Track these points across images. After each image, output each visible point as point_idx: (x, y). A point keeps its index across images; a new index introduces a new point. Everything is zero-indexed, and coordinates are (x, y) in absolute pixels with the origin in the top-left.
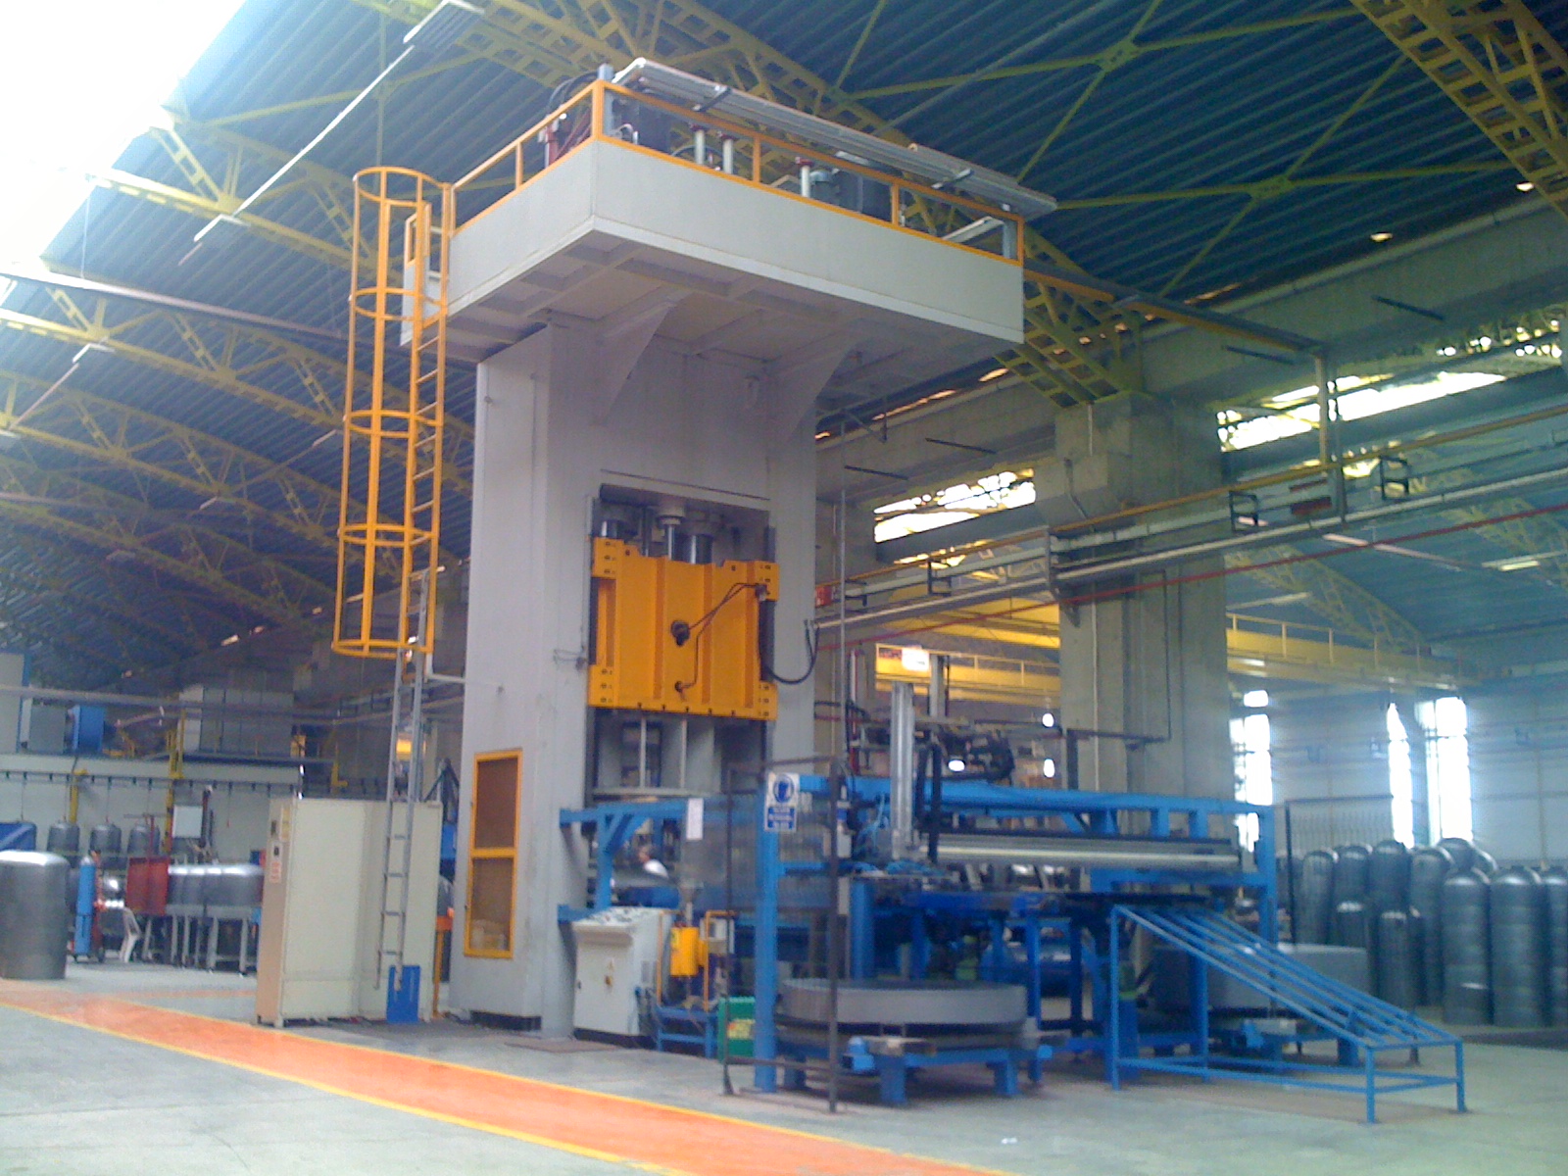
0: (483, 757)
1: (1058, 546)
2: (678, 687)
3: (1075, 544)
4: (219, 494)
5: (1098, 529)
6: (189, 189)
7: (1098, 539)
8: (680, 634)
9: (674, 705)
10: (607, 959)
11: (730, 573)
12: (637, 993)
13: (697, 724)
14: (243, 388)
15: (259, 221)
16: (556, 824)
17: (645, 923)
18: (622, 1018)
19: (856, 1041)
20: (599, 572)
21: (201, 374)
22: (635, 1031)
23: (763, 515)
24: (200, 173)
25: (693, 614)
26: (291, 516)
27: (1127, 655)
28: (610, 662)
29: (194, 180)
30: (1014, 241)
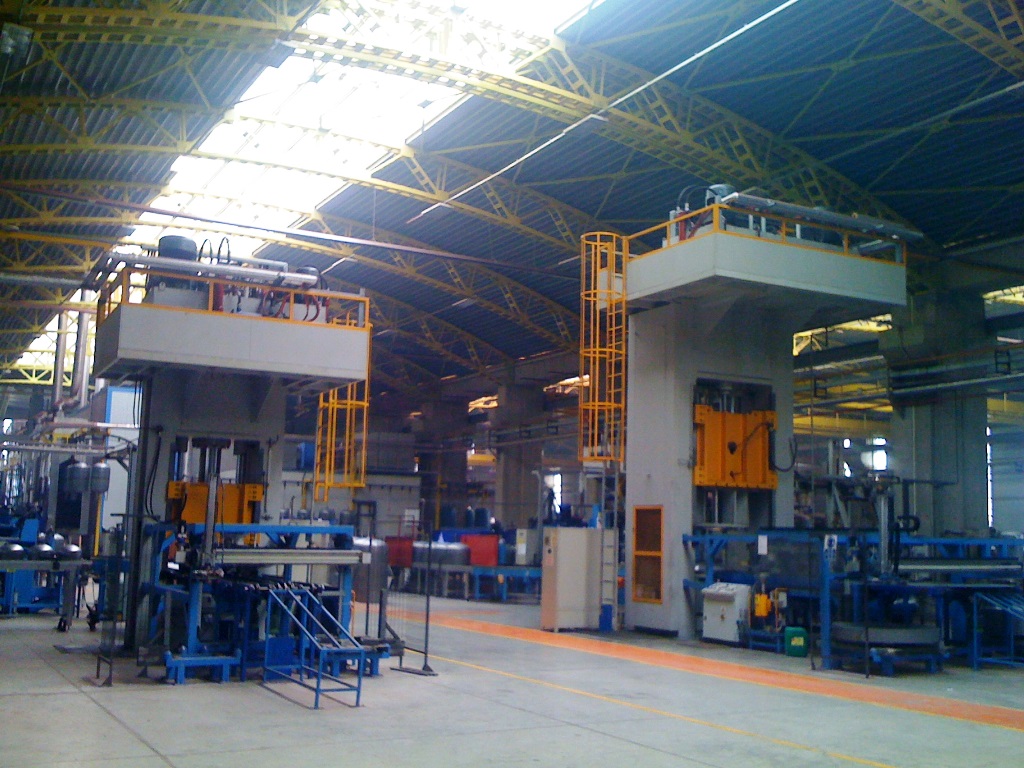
0: (638, 508)
1: (893, 374)
2: (732, 474)
3: (905, 373)
4: (388, 328)
5: (918, 366)
6: (421, 189)
7: (917, 372)
8: (732, 448)
9: (732, 484)
10: (721, 607)
11: (755, 418)
12: (738, 622)
13: (740, 491)
14: (419, 277)
15: (459, 205)
16: (681, 543)
17: (739, 591)
18: (731, 633)
19: (873, 650)
20: (698, 421)
21: (398, 270)
22: (737, 640)
23: (770, 388)
24: (427, 180)
25: (739, 440)
26: (424, 337)
27: (933, 435)
28: (702, 464)
29: (422, 183)
30: (901, 254)
